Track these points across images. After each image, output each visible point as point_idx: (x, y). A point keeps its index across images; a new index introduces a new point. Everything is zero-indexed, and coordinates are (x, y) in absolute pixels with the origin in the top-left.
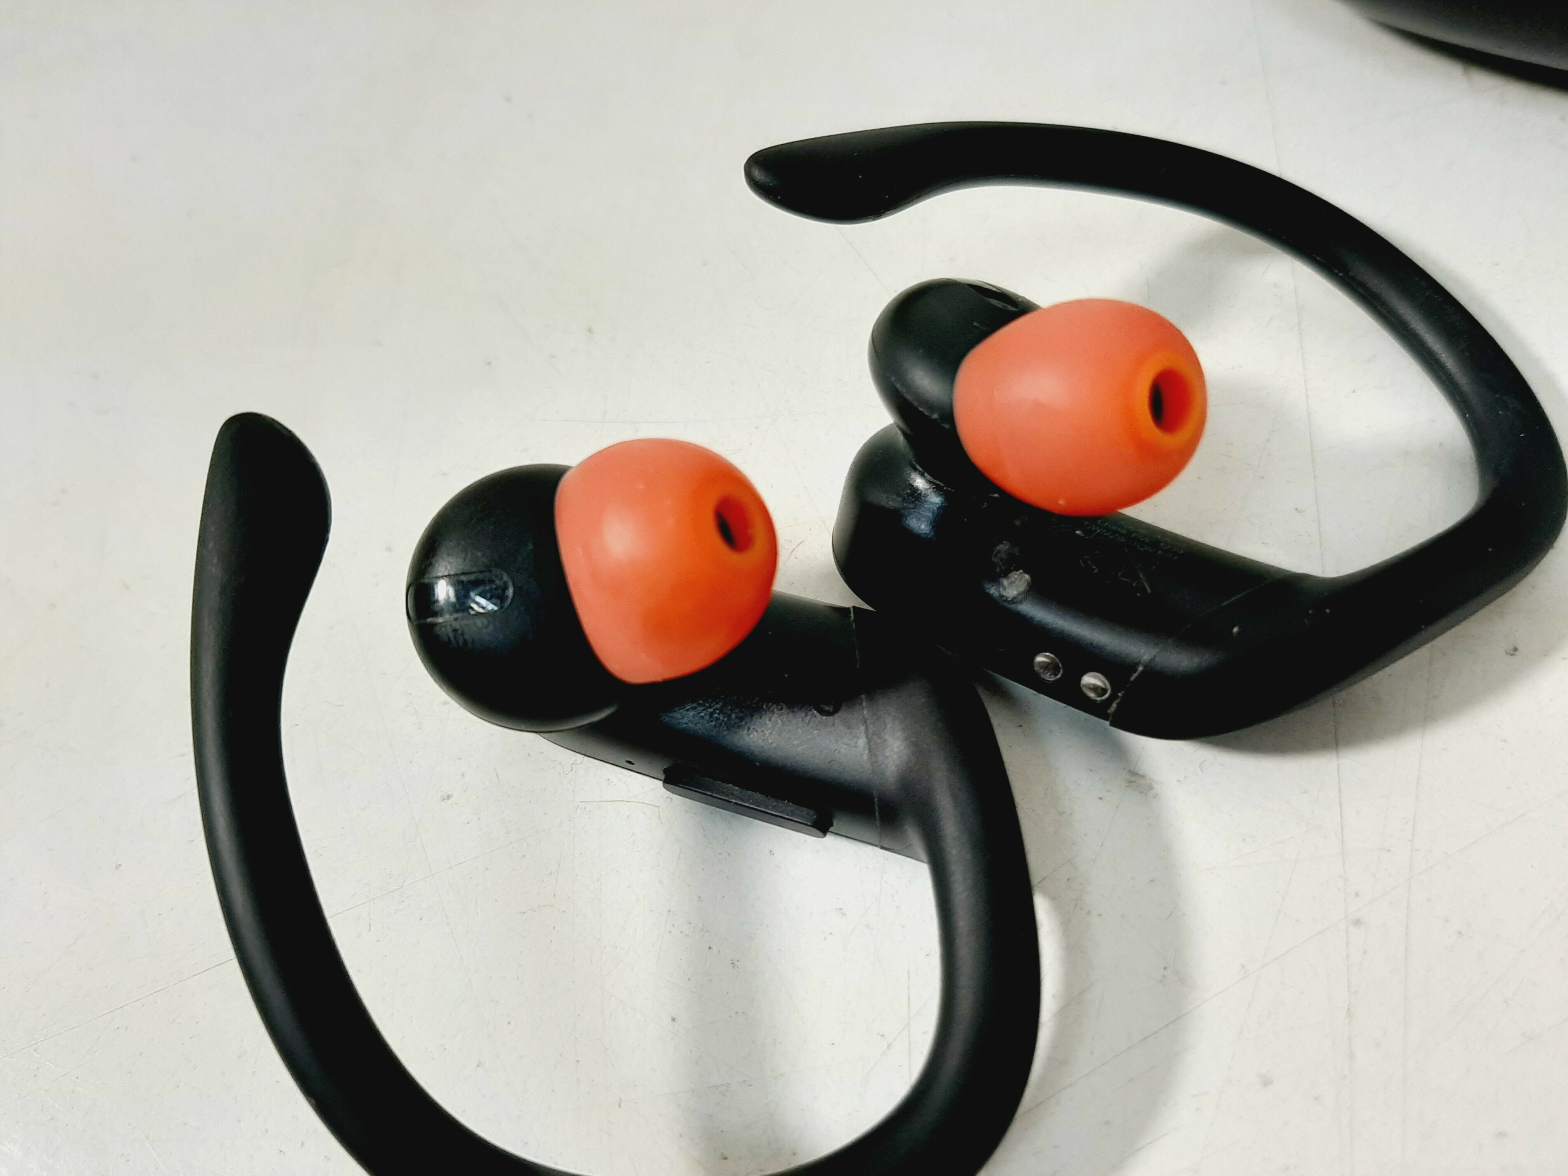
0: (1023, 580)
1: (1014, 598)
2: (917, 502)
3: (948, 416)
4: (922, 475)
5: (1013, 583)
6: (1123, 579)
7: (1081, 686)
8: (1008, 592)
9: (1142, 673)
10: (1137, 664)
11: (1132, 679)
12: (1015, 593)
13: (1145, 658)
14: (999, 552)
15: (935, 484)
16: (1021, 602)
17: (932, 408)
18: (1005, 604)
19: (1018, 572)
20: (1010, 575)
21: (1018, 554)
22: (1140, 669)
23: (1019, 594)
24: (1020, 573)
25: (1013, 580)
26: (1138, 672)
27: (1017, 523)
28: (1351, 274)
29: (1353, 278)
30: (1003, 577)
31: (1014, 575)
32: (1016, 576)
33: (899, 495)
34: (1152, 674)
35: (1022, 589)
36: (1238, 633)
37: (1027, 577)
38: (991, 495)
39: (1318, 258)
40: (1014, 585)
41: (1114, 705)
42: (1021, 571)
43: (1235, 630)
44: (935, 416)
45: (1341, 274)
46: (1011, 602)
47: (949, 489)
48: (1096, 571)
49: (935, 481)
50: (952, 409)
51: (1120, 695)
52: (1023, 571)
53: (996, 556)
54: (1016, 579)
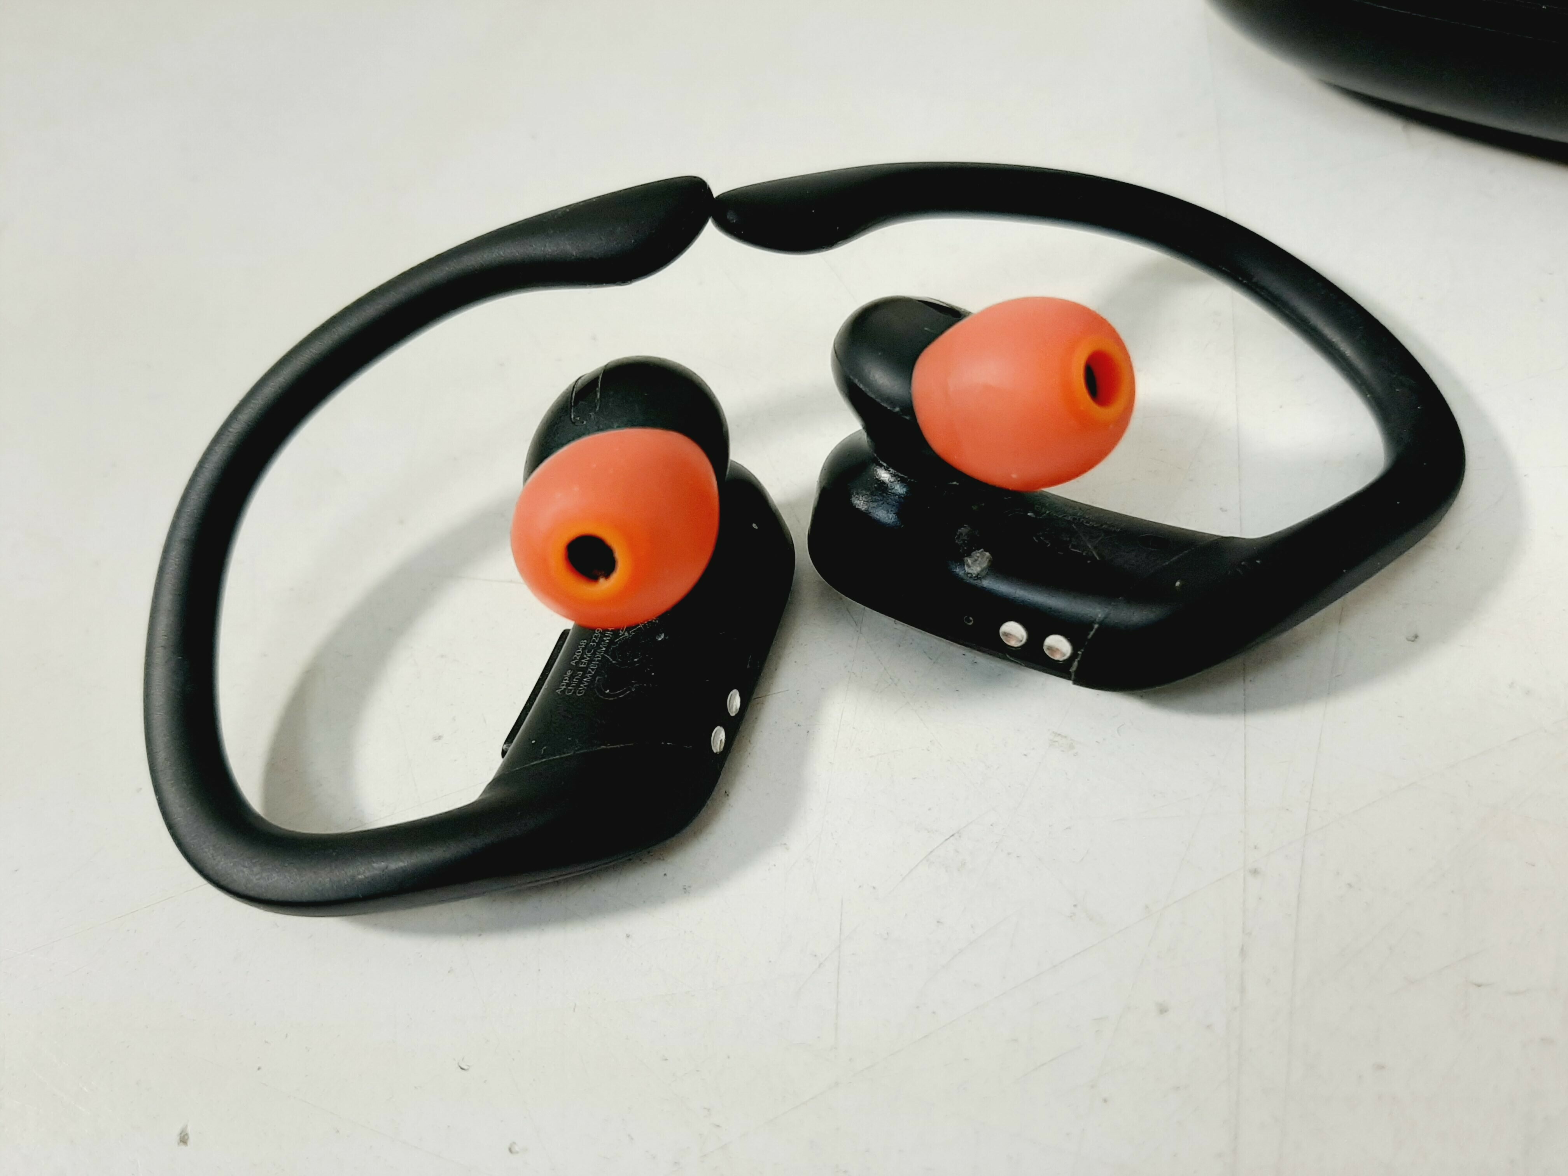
0: (985, 558)
1: (978, 574)
2: (885, 494)
3: (909, 408)
4: (886, 469)
5: (976, 560)
6: (1073, 550)
7: (1045, 648)
8: (973, 570)
9: (1097, 630)
10: (1093, 622)
11: (1090, 636)
12: (979, 569)
13: (1100, 616)
14: (961, 534)
15: (899, 477)
16: (984, 577)
17: (893, 403)
18: (972, 581)
19: (980, 551)
20: (972, 554)
21: (978, 536)
22: (1096, 626)
23: (982, 571)
24: (982, 551)
25: (976, 558)
26: (1094, 630)
27: (975, 508)
28: (1254, 280)
29: (1256, 284)
30: (966, 556)
31: (977, 554)
32: (978, 555)
33: (868, 490)
34: (1107, 630)
35: (985, 565)
36: (1181, 586)
37: (988, 554)
38: (950, 483)
39: (1223, 268)
40: (978, 562)
41: (1076, 664)
42: (982, 550)
43: (1178, 584)
44: (897, 409)
45: (1245, 282)
46: (976, 578)
47: (913, 480)
48: (1048, 546)
49: (900, 474)
50: (911, 402)
51: (1079, 653)
52: (984, 549)
53: (958, 538)
54: (978, 557)
